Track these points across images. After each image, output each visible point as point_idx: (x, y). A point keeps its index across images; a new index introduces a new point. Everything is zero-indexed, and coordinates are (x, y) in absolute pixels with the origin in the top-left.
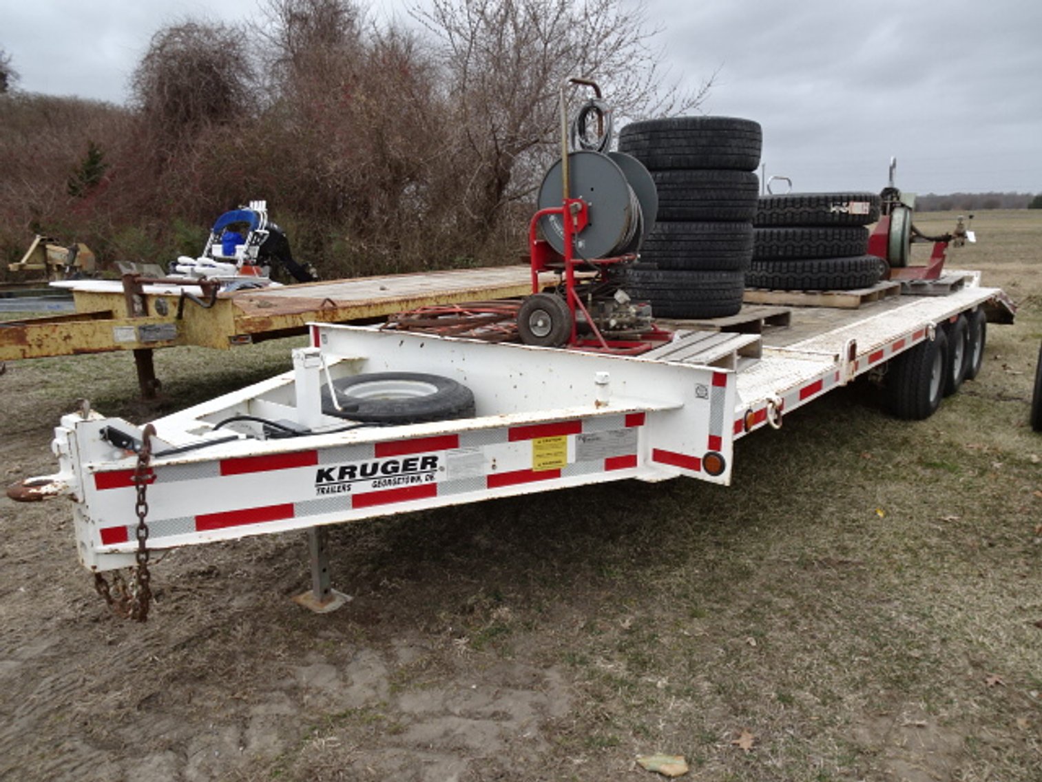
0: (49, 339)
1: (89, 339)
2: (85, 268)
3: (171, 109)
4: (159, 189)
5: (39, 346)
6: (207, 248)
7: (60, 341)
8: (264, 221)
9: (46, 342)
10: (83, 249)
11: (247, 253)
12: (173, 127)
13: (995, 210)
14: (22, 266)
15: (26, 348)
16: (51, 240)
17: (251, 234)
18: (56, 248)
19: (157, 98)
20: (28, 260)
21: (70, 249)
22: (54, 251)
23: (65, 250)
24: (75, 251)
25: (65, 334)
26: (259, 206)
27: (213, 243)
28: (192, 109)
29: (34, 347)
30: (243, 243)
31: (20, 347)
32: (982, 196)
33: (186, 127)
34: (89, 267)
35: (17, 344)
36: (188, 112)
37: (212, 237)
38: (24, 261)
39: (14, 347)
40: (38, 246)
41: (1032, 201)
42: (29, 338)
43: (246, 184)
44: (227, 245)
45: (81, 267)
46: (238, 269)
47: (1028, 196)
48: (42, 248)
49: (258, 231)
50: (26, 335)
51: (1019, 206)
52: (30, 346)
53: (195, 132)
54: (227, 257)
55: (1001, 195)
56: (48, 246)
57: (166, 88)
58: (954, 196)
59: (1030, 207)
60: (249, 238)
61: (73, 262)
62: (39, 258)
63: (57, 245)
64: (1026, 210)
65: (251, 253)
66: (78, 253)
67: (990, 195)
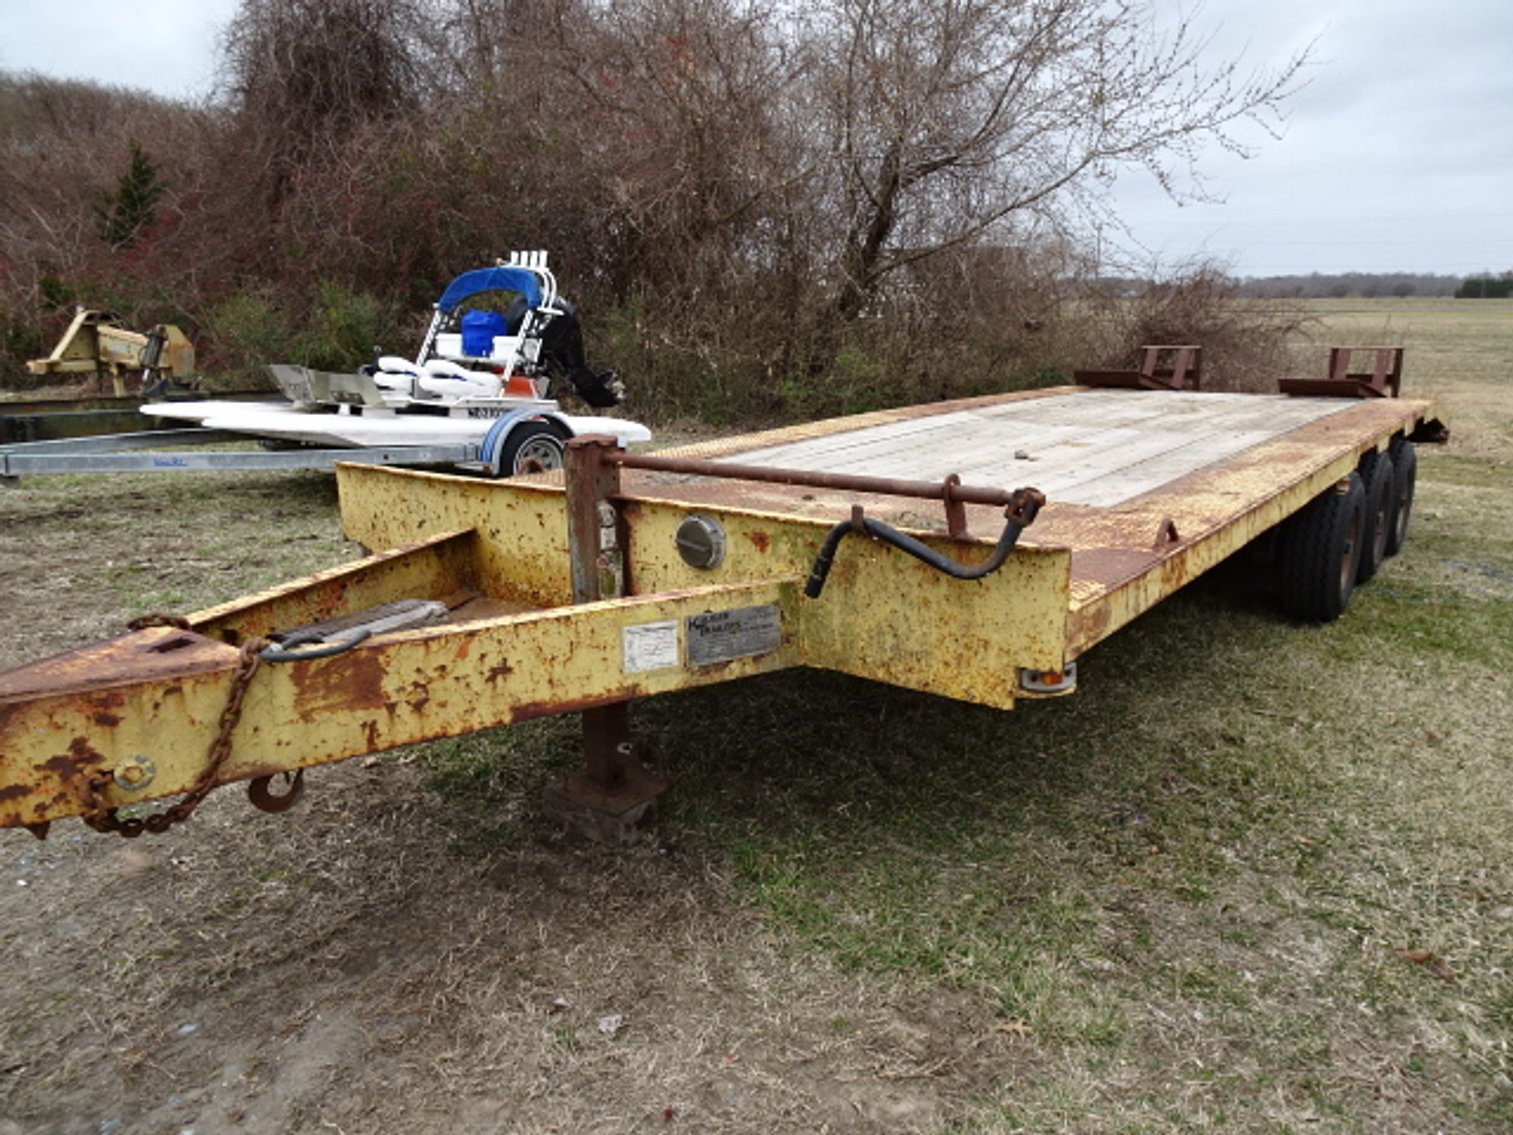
0: (449, 681)
1: (558, 671)
2: (177, 373)
3: (299, 88)
4: (280, 229)
5: (418, 707)
6: (428, 341)
7: (478, 684)
8: (550, 293)
9: (438, 690)
10: (175, 335)
11: (521, 352)
12: (300, 121)
13: (1410, 299)
14: (52, 365)
15: (380, 716)
16: (105, 318)
17: (529, 315)
18: (115, 332)
19: (274, 67)
20: (63, 356)
21: (150, 337)
22: (113, 338)
23: (141, 339)
24: (160, 339)
25: (493, 661)
26: (535, 262)
27: (438, 331)
28: (334, 90)
29: (403, 710)
30: (513, 332)
31: (362, 715)
32: (1387, 278)
33: (326, 119)
34: (184, 370)
35: (351, 706)
36: (328, 94)
37: (437, 318)
38: (56, 355)
39: (343, 716)
40: (83, 327)
41: (1461, 287)
42: (389, 685)
43: (443, 224)
44: (474, 335)
45: (169, 370)
46: (504, 383)
47: (1451, 279)
48: (89, 332)
49: (541, 309)
50: (381, 672)
51: (1441, 293)
52: (391, 708)
53: (344, 128)
54: (473, 359)
55: (1412, 277)
56: (102, 329)
57: (290, 50)
58: (1347, 277)
59: (1459, 295)
60: (526, 324)
61: (156, 361)
62: (83, 350)
63: (115, 326)
64: (1452, 299)
65: (527, 351)
66: (166, 343)
67: (1396, 276)
